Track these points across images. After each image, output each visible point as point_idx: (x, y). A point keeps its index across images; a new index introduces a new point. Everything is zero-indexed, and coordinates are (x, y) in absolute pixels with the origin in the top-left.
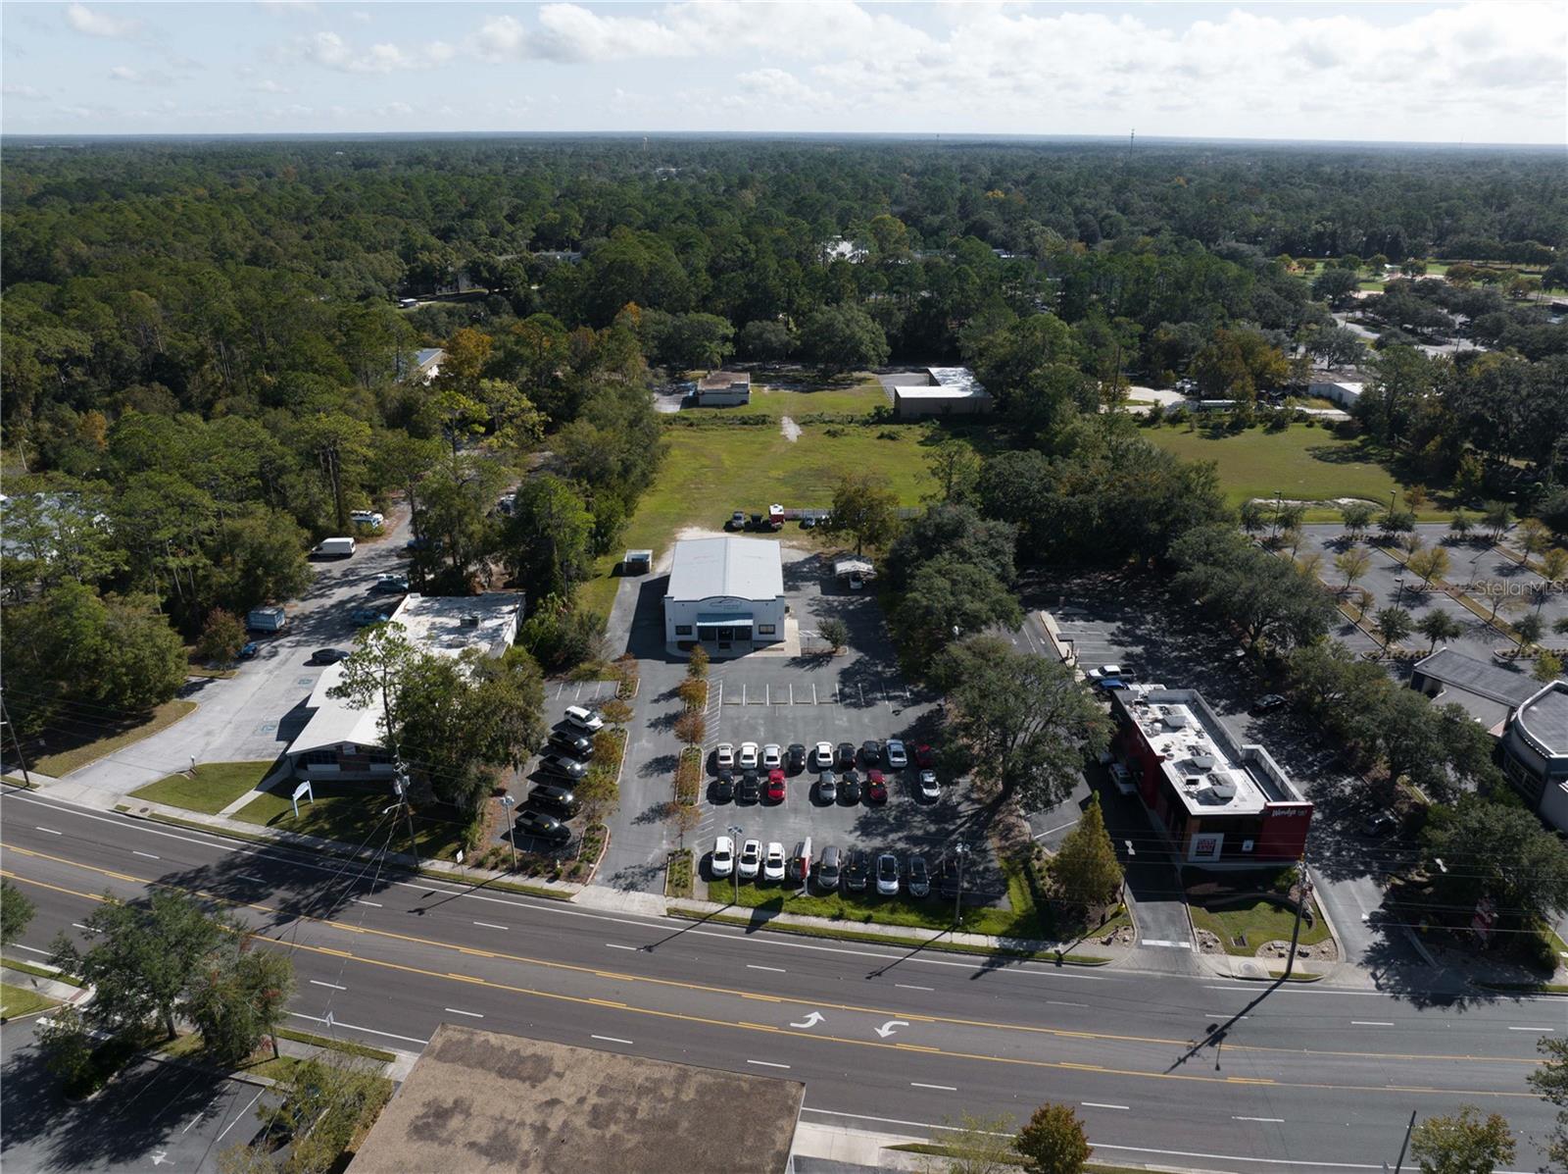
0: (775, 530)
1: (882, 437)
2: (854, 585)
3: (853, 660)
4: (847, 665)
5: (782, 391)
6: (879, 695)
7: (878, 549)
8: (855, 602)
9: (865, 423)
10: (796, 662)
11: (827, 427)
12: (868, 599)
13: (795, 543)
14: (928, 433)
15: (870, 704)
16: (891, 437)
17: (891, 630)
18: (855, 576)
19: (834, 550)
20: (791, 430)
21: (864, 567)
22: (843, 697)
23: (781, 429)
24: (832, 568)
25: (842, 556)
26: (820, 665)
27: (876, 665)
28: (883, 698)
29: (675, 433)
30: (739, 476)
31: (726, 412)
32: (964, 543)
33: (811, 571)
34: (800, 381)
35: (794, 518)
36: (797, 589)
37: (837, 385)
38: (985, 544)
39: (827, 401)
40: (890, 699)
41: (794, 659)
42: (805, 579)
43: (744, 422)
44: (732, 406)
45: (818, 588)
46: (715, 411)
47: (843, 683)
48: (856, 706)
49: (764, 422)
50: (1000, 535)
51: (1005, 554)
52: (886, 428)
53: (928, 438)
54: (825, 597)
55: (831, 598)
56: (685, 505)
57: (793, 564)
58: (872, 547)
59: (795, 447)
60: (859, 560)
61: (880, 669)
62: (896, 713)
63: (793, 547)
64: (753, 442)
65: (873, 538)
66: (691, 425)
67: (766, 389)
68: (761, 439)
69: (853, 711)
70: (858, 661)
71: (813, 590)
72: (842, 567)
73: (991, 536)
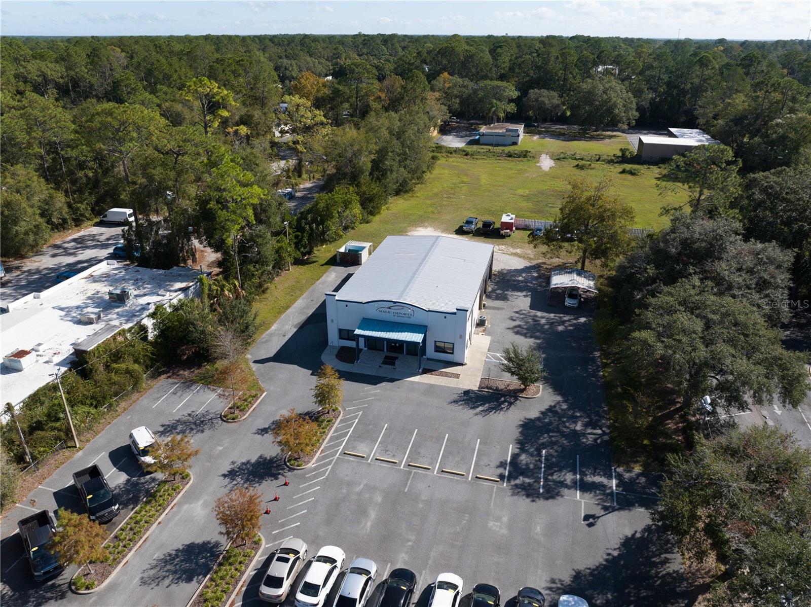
0: (503, 237)
1: (623, 172)
2: (568, 302)
3: (545, 406)
4: (534, 414)
5: (547, 139)
6: (569, 477)
7: (605, 265)
8: (566, 322)
9: (611, 162)
10: (470, 399)
11: (576, 163)
12: (582, 320)
13: (518, 251)
14: (665, 172)
15: (551, 493)
16: (632, 173)
17: (605, 365)
18: (573, 292)
19: (556, 261)
20: (546, 163)
21: (583, 283)
22: (515, 469)
23: (538, 162)
24: (548, 280)
25: (563, 269)
26: (497, 408)
27: (574, 419)
28: (574, 485)
29: (451, 160)
30: (489, 191)
31: (499, 149)
32: (722, 267)
33: (526, 281)
34: (564, 134)
35: (526, 228)
36: (504, 298)
37: (592, 138)
38: (750, 271)
39: (581, 147)
40: (585, 487)
41: (467, 393)
42: (517, 287)
43: (510, 155)
44: (505, 145)
45: (528, 300)
46: (490, 148)
47: (522, 444)
48: (529, 492)
49: (525, 156)
50: (771, 261)
51: (777, 287)
52: (628, 167)
53: (665, 176)
54: (533, 312)
55: (539, 314)
56: (430, 209)
57: (510, 271)
58: (598, 262)
59: (546, 174)
60: (579, 274)
61: (579, 427)
62: (590, 520)
63: (515, 254)
64: (511, 169)
65: (599, 252)
66: (467, 155)
67: (536, 138)
68: (519, 167)
69: (523, 503)
70: (551, 410)
71: (522, 301)
72: (560, 280)
73: (760, 262)
